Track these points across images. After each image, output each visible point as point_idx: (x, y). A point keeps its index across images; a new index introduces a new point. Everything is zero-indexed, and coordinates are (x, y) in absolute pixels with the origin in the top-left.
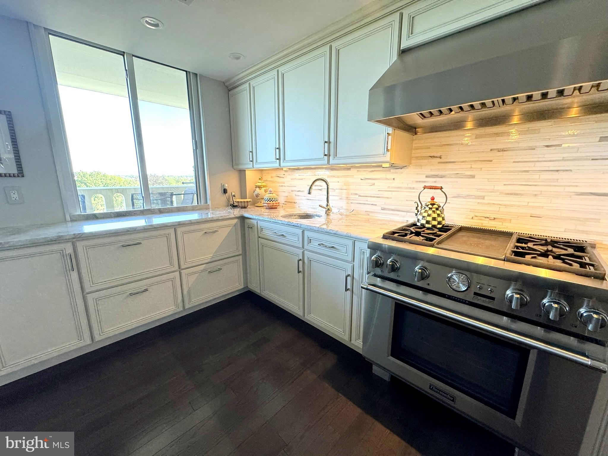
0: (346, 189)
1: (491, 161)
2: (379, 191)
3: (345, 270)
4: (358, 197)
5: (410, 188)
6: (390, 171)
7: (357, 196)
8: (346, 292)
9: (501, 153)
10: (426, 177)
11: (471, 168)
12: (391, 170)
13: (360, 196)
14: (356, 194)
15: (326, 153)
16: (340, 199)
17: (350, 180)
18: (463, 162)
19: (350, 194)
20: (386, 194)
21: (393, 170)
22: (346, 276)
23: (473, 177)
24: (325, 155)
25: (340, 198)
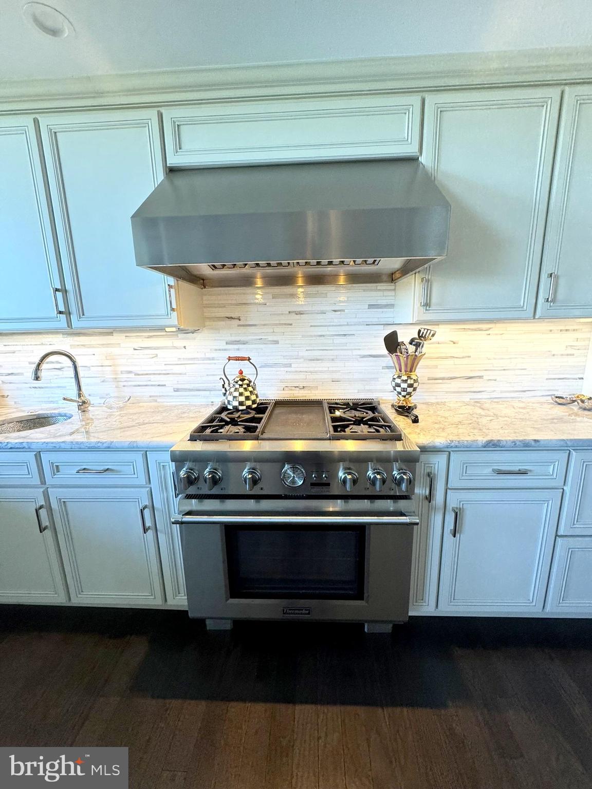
0: (111, 366)
1: (291, 325)
2: (165, 365)
3: (137, 500)
4: (134, 376)
5: (209, 359)
6: (178, 337)
7: (132, 375)
8: (145, 534)
9: (298, 317)
10: (226, 343)
11: (274, 332)
12: (179, 335)
13: (136, 374)
14: (130, 372)
15: (62, 308)
16: (103, 382)
17: (115, 351)
18: (264, 325)
19: (120, 372)
20: (177, 369)
21: (180, 336)
22: (141, 510)
23: (277, 342)
24: (61, 313)
25: (102, 380)
